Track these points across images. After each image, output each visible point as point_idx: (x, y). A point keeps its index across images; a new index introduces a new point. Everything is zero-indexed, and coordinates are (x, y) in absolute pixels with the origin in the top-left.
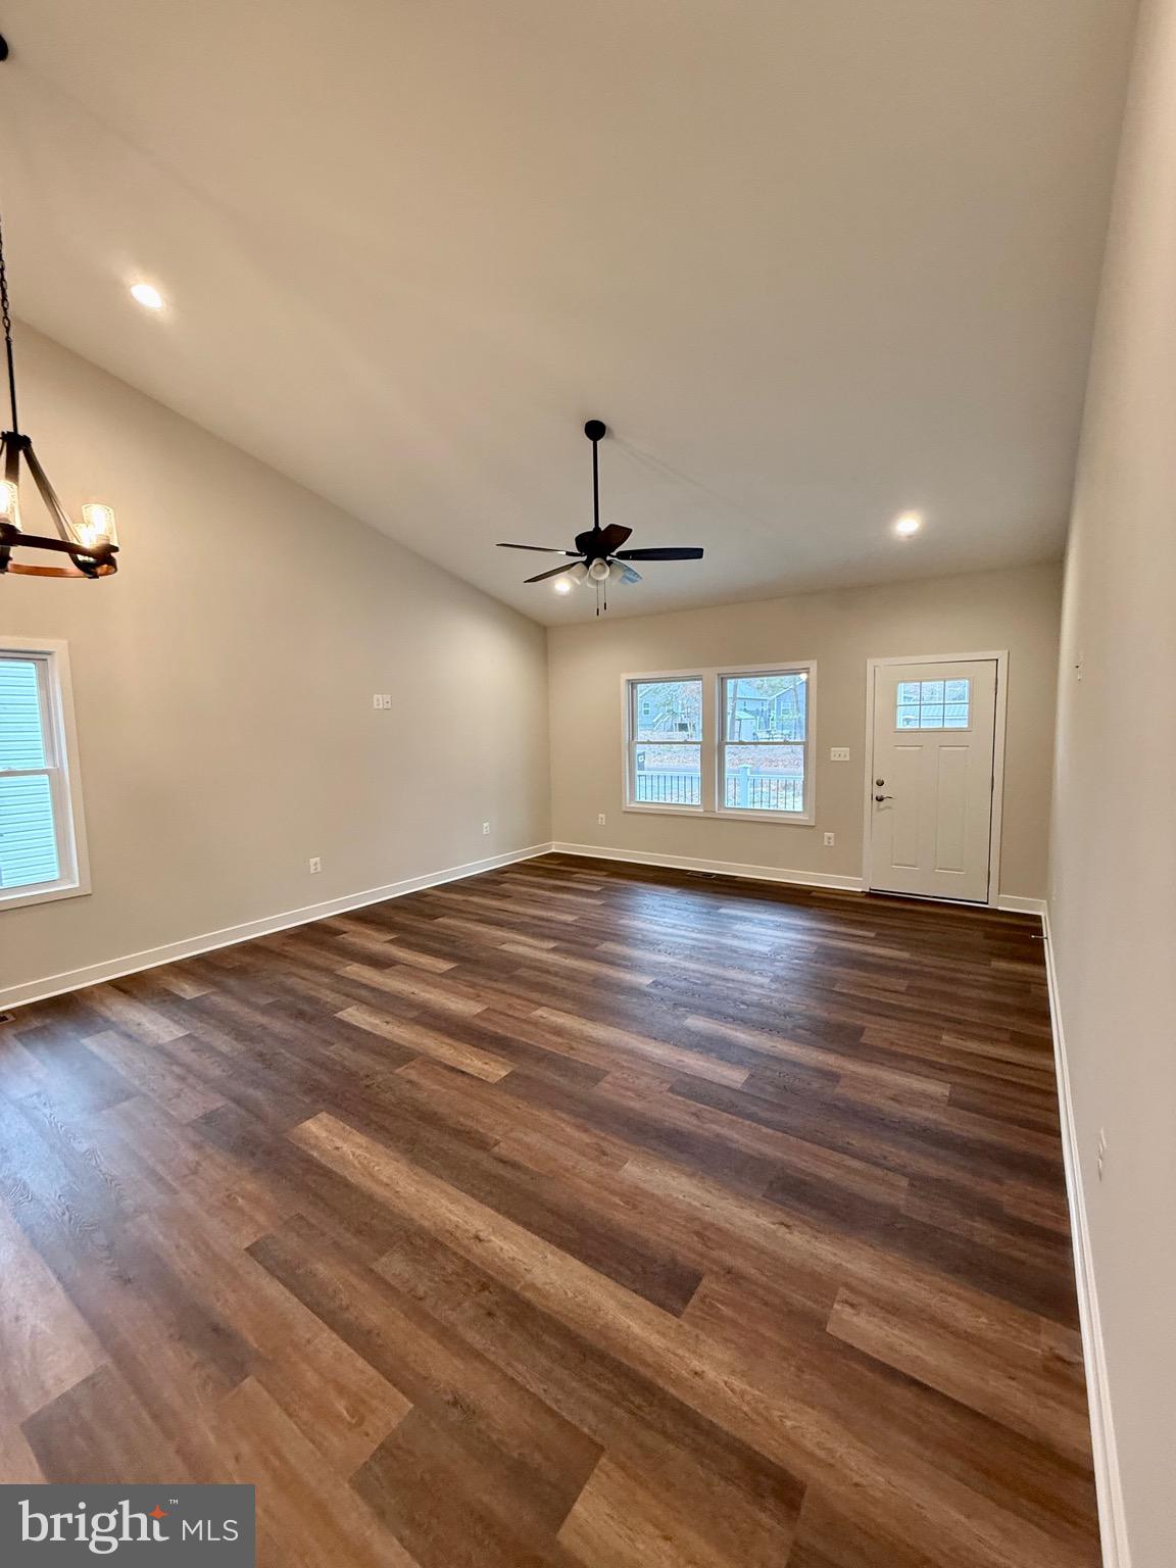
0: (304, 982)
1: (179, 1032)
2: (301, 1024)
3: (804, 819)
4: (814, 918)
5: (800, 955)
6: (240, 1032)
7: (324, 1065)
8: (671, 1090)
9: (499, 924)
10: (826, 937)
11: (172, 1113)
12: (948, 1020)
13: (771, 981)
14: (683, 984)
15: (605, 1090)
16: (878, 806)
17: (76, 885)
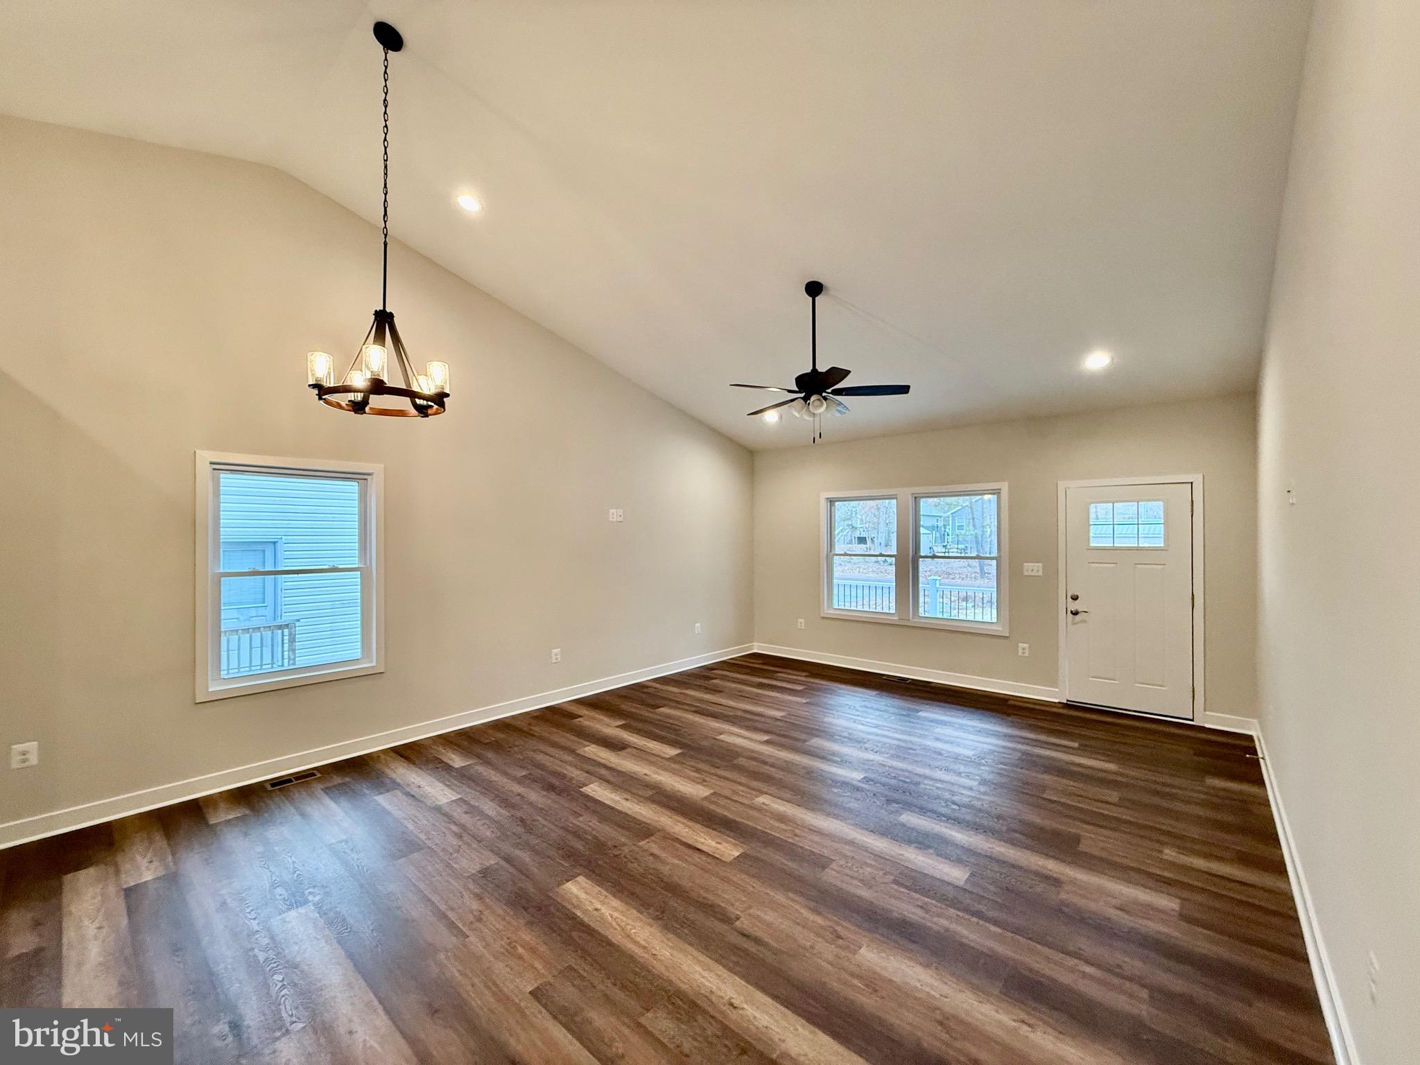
0: (553, 760)
1: (454, 797)
2: (553, 796)
3: (1000, 629)
4: (1013, 725)
5: (1003, 760)
6: (504, 801)
7: (577, 834)
8: (895, 882)
9: (714, 716)
10: (1028, 744)
11: (455, 866)
12: (1169, 833)
13: (980, 784)
14: (893, 782)
15: (830, 876)
16: (1074, 619)
17: (374, 664)
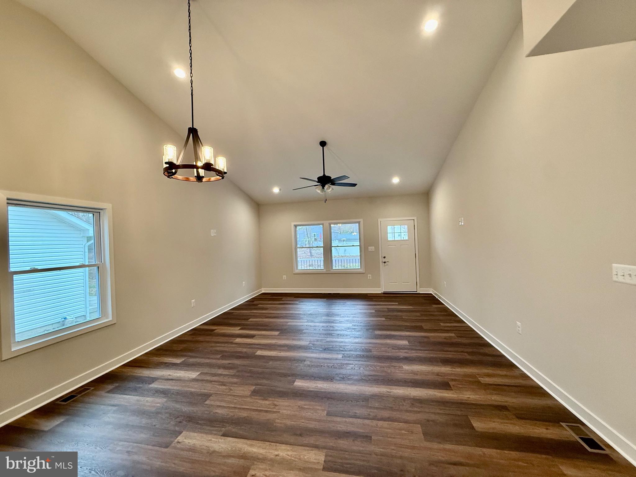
1: (197, 373)
3: (362, 271)
11: (238, 395)
14: (362, 324)
15: (376, 353)
16: (384, 265)
17: (110, 319)
